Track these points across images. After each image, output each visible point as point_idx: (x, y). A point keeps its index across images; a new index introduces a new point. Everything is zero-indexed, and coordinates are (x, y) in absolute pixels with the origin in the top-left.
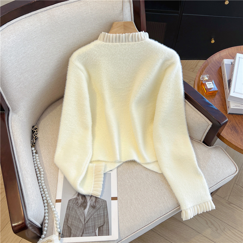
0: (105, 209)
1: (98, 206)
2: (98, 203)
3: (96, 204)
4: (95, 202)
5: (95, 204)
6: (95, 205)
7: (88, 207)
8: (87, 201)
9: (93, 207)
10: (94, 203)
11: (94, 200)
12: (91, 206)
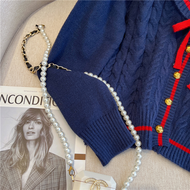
0: (62, 175)
1: (49, 168)
2: (50, 162)
3: (47, 165)
4: (45, 160)
5: (43, 165)
6: (45, 165)
7: (30, 169)
8: (29, 158)
9: (40, 170)
10: (43, 163)
11: (42, 157)
12: (37, 168)
